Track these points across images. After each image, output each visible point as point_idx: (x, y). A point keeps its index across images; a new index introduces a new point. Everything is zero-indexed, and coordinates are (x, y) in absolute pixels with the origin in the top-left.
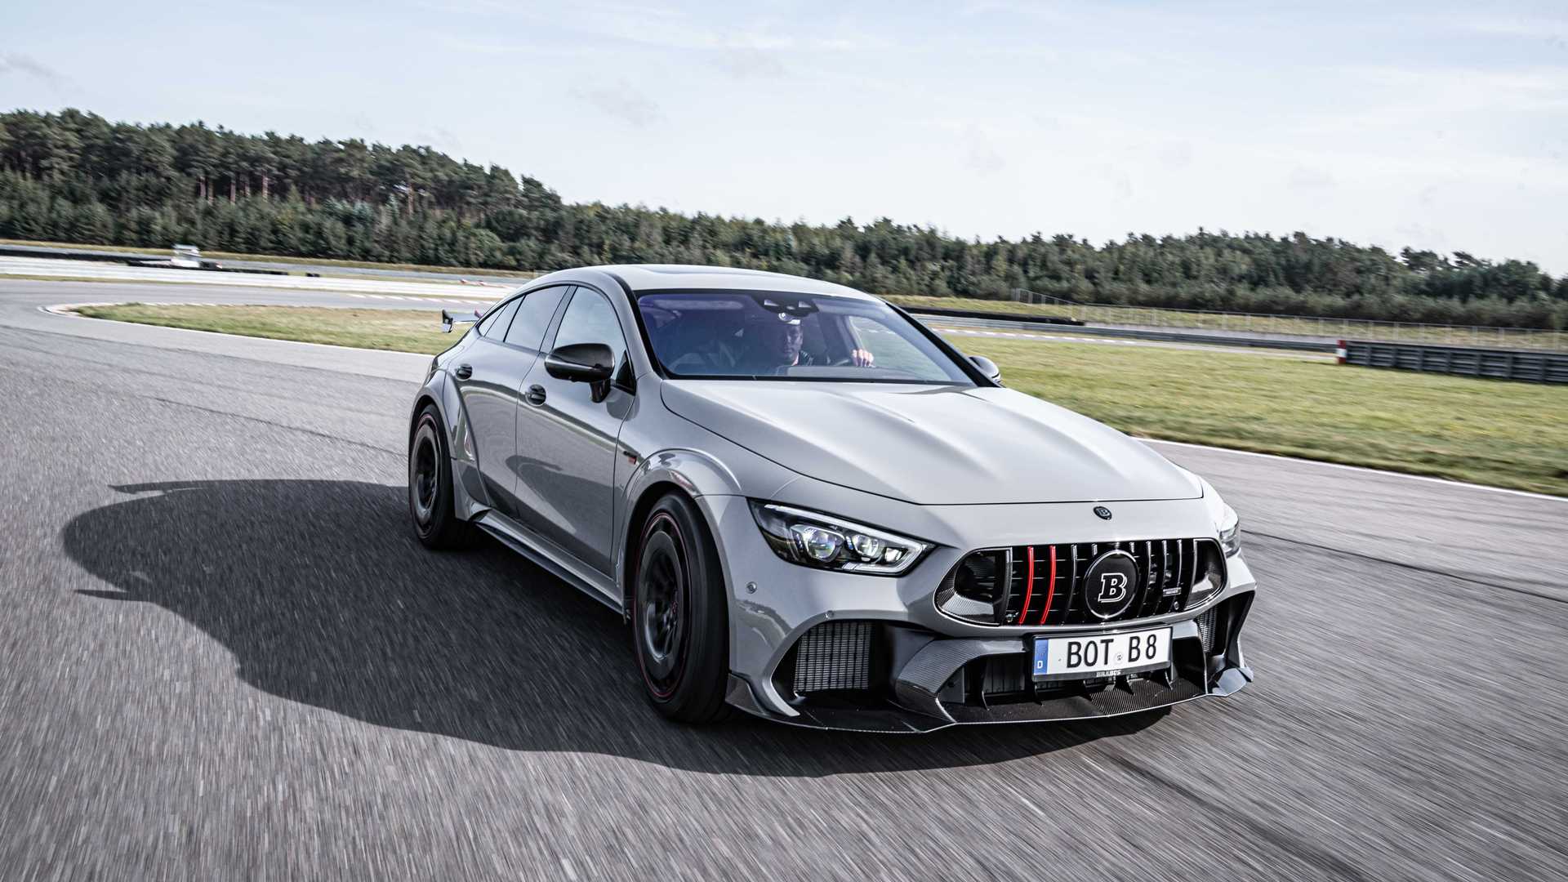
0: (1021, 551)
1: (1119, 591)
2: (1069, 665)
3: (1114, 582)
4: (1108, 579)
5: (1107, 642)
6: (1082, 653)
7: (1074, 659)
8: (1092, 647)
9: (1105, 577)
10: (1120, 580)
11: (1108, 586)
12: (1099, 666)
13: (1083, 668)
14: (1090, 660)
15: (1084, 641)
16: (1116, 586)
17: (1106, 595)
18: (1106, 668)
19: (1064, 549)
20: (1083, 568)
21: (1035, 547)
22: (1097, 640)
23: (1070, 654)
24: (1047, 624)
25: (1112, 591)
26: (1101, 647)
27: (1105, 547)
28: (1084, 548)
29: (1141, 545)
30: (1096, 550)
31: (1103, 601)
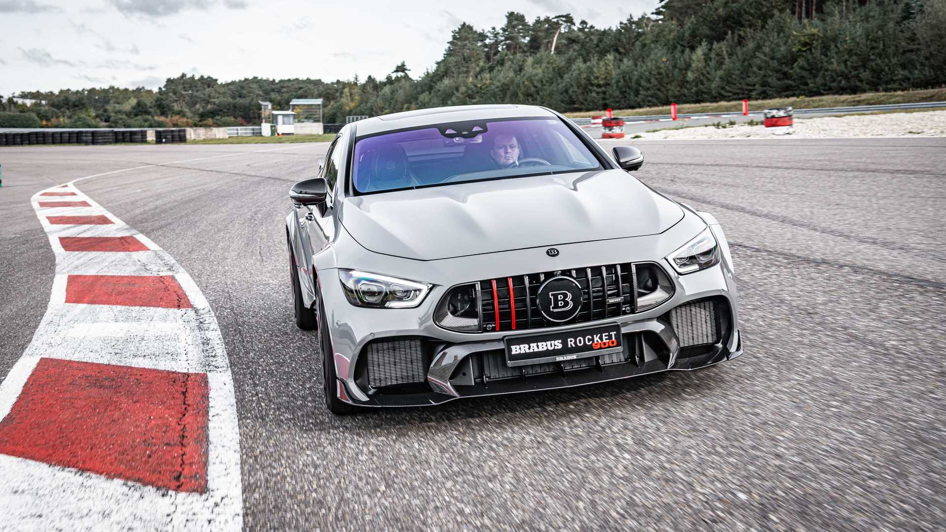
0: (486, 284)
1: (566, 304)
3: (560, 297)
4: (555, 296)
9: (552, 295)
10: (565, 296)
11: (556, 301)
16: (564, 300)
17: (556, 306)
19: (519, 279)
20: (534, 290)
21: (497, 280)
24: (517, 329)
25: (560, 304)
27: (549, 275)
28: (534, 277)
29: (581, 271)
30: (542, 277)
31: (555, 310)
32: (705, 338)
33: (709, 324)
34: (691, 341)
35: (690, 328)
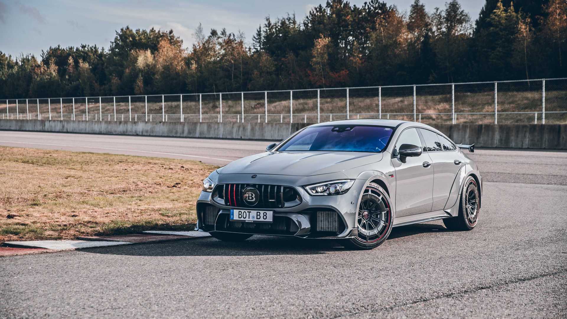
0: (227, 185)
1: (252, 199)
2: (239, 218)
4: (249, 194)
5: (249, 212)
6: (242, 214)
7: (240, 216)
8: (245, 213)
9: (247, 193)
10: (252, 195)
12: (247, 219)
13: (242, 219)
14: (245, 217)
15: (243, 211)
16: (251, 197)
17: (249, 199)
18: (249, 220)
19: (238, 185)
21: (231, 184)
22: (246, 211)
23: (239, 214)
26: (248, 214)
27: (248, 185)
28: (243, 185)
29: (260, 186)
30: (245, 185)
31: (249, 200)
32: (334, 229)
33: (336, 223)
34: (327, 229)
35: (327, 223)
